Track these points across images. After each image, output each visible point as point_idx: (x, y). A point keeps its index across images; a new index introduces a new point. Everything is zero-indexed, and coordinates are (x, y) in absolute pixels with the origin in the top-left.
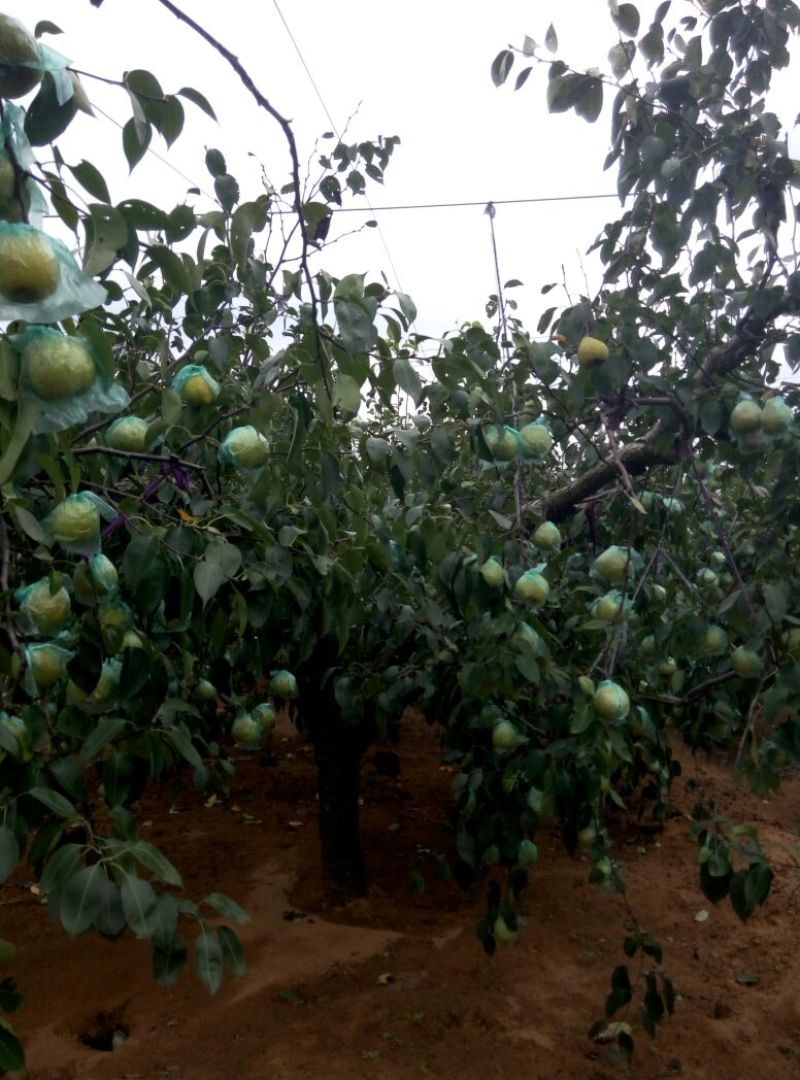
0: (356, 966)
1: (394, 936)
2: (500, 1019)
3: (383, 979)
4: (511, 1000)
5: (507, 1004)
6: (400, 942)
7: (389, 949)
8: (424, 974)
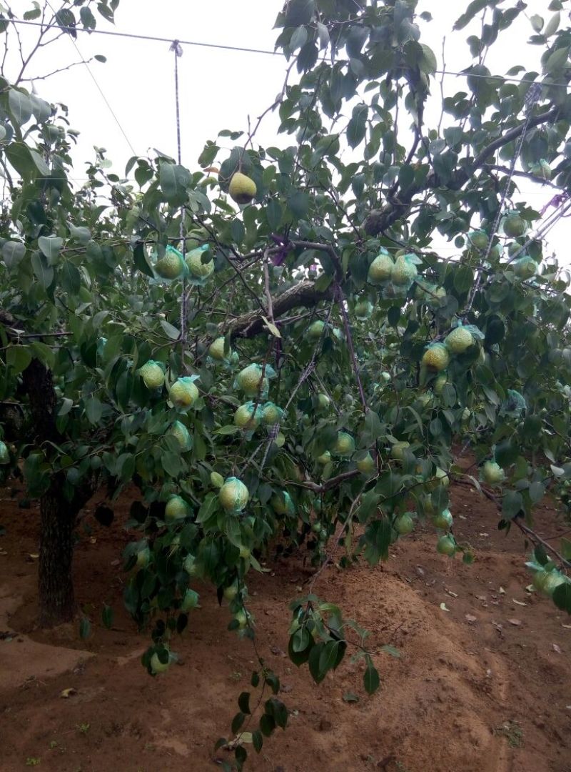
0: (47, 680)
1: (86, 655)
2: (152, 730)
3: (65, 693)
4: (165, 713)
5: (162, 717)
6: (90, 660)
7: (80, 666)
8: (102, 689)
